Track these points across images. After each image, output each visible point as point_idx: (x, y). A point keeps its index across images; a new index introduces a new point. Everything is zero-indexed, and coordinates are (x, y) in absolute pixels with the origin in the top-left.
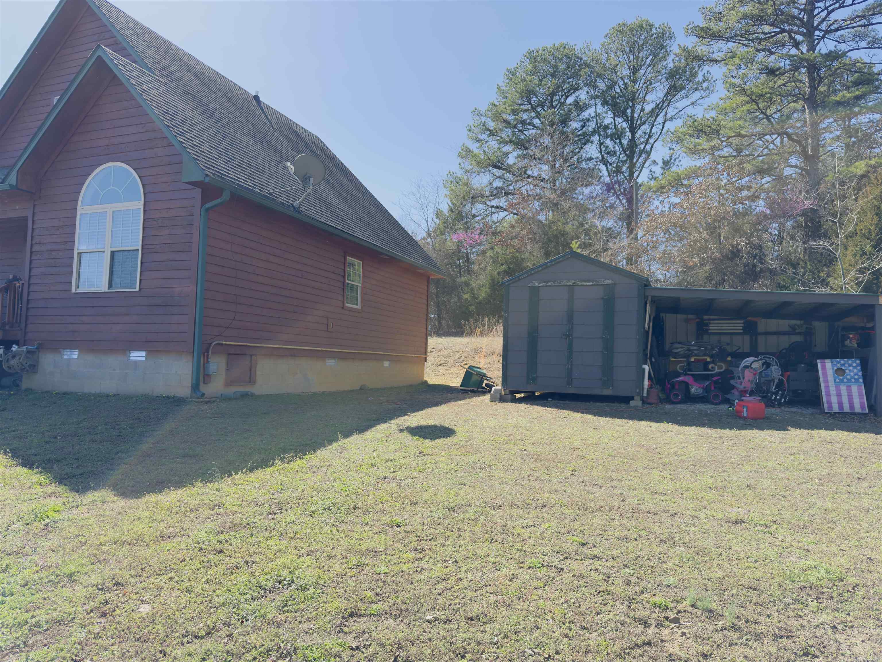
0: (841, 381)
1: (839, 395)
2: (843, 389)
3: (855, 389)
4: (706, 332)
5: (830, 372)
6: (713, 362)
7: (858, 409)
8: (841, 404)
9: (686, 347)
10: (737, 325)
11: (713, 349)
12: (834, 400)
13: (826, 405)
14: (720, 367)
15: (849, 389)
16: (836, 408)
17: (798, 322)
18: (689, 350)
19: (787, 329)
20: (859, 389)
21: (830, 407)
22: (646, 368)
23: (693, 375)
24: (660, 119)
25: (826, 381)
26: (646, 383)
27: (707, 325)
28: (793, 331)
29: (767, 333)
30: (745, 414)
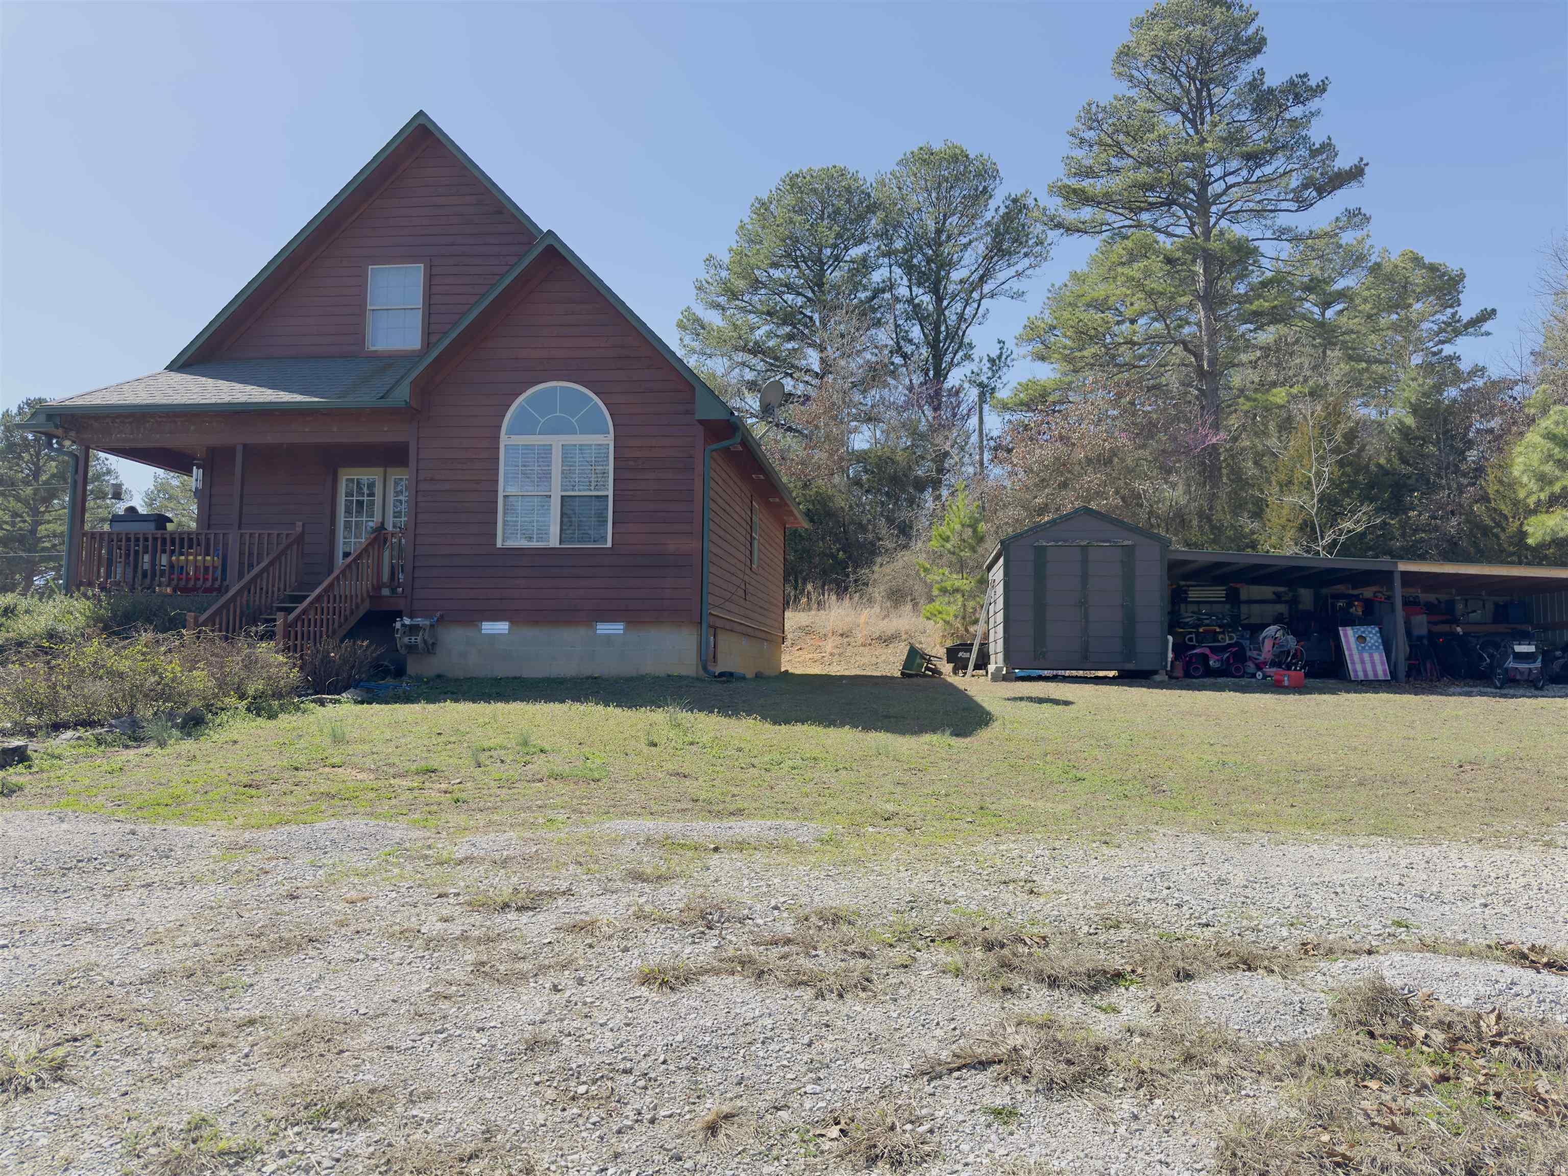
0: (1363, 648)
1: (1363, 662)
2: (1366, 656)
3: (1376, 657)
4: (1185, 601)
5: (1352, 640)
6: (1223, 633)
7: (1381, 677)
8: (1365, 671)
10: (1218, 593)
12: (1359, 667)
13: (1352, 674)
14: (1231, 638)
15: (1371, 656)
16: (1361, 676)
17: (1281, 589)
19: (1271, 596)
20: (1381, 657)
21: (1356, 675)
22: (1170, 638)
25: (1349, 649)
26: (1170, 655)
27: (1186, 592)
28: (1278, 599)
29: (1250, 602)
30: (1286, 683)
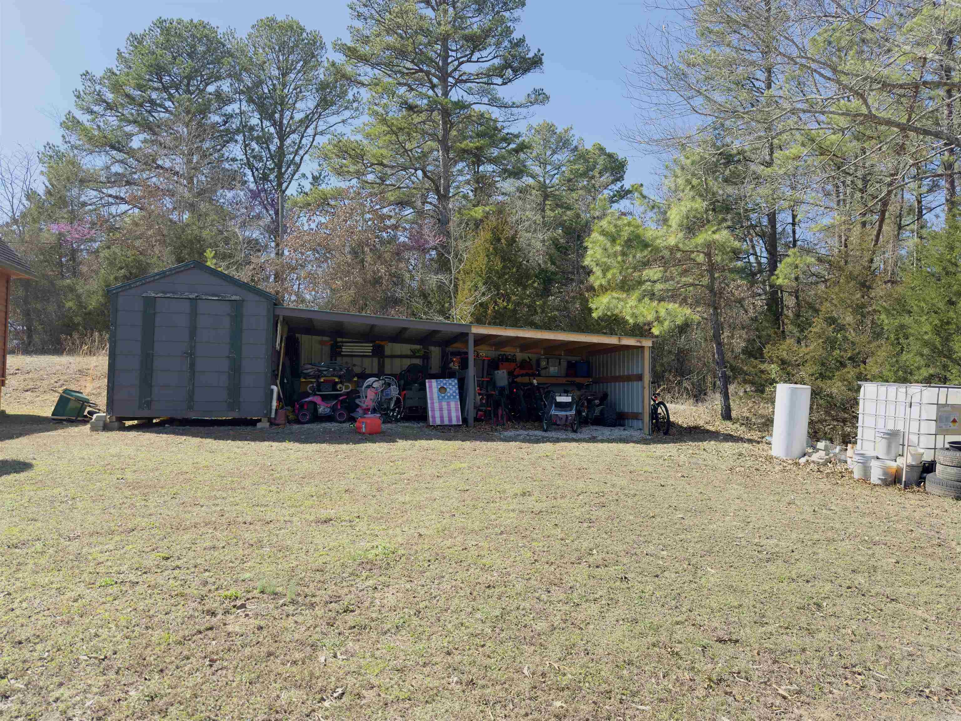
0: (443, 397)
1: (441, 409)
2: (444, 405)
3: (453, 405)
4: (339, 354)
5: (435, 390)
6: (341, 382)
7: (454, 422)
8: (442, 417)
9: (316, 368)
10: (367, 348)
11: (341, 370)
12: (437, 414)
13: (431, 419)
14: (347, 387)
15: (449, 404)
16: (438, 422)
17: (418, 347)
18: (320, 371)
19: (409, 353)
20: (456, 405)
21: (434, 421)
22: (275, 388)
23: (320, 395)
24: (310, 131)
25: (432, 399)
26: (275, 404)
27: (340, 347)
28: (413, 355)
29: (392, 357)
30: (364, 430)
